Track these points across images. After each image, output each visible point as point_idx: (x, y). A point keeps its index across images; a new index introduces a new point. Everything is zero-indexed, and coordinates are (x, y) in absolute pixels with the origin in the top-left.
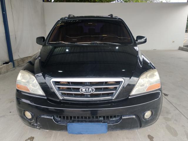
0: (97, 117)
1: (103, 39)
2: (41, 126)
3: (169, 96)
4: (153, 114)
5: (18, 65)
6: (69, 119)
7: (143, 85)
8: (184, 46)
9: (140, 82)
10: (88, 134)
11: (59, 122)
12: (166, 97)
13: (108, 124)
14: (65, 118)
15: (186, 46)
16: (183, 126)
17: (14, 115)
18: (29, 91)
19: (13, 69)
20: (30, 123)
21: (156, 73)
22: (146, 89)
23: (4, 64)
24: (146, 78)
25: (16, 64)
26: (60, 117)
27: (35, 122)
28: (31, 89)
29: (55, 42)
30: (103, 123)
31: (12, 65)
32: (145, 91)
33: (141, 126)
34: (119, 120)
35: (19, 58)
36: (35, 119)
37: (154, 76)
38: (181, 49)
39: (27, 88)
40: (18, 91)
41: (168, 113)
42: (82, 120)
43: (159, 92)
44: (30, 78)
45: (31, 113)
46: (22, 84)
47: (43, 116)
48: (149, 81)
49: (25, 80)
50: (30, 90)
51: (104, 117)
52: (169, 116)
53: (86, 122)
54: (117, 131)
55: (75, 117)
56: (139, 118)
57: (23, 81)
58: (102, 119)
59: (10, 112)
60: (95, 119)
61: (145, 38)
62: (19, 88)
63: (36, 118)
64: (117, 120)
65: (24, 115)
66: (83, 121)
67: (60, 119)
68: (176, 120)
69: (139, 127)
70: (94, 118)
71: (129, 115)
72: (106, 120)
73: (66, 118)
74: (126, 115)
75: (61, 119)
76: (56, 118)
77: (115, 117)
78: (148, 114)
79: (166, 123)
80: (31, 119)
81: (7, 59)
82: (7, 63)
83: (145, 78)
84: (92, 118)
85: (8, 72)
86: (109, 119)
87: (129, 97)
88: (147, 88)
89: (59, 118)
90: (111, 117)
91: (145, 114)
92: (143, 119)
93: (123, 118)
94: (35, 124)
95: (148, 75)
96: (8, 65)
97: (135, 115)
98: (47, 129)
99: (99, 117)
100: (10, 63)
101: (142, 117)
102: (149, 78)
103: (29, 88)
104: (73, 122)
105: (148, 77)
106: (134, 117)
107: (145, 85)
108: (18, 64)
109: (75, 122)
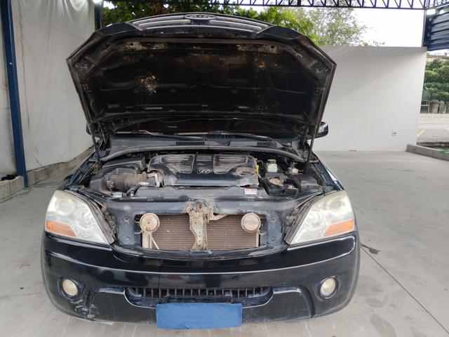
0: (219, 292)
1: (236, 125)
2: (98, 313)
3: (379, 253)
4: (340, 286)
5: (37, 183)
6: (160, 296)
7: (318, 224)
8: (418, 144)
9: (311, 217)
10: (200, 328)
11: (138, 303)
12: (373, 255)
13: (243, 305)
14: (150, 293)
15: (422, 144)
16: (408, 318)
17: (30, 294)
18: (75, 236)
19: (26, 191)
20: (73, 307)
21: (346, 200)
22: (324, 231)
23: (3, 179)
24: (324, 208)
25: (31, 181)
26: (141, 292)
27: (84, 304)
28: (79, 232)
29: (130, 132)
30: (233, 303)
31: (23, 183)
32: (322, 237)
33: (313, 313)
34: (266, 298)
35: (38, 166)
36: (86, 296)
37: (341, 206)
38: (411, 150)
39: (69, 228)
40: (47, 234)
41: (376, 289)
42: (187, 297)
43: (352, 239)
44: (77, 208)
45: (76, 283)
46: (58, 220)
47: (102, 290)
48: (330, 216)
49: (65, 211)
50: (76, 234)
51: (235, 293)
52: (380, 297)
53: (196, 301)
54: (262, 321)
55: (172, 291)
56: (310, 295)
57: (61, 213)
58: (232, 295)
59: (22, 288)
60: (216, 296)
61: (325, 126)
62: (52, 229)
63: (87, 294)
64: (262, 297)
65: (61, 287)
66: (190, 299)
67: (140, 296)
68: (393, 305)
69: (310, 316)
70: (213, 294)
71: (288, 287)
72: (239, 298)
73: (154, 293)
74: (281, 287)
75: (143, 295)
76: (131, 293)
77: (258, 290)
78: (328, 286)
79: (372, 311)
80: (75, 296)
81: (10, 168)
82: (10, 177)
83: (321, 210)
84: (209, 294)
85: (11, 198)
86: (244, 296)
87: (289, 249)
88: (326, 229)
89: (139, 293)
90: (250, 292)
91: (321, 285)
92: (318, 298)
93: (275, 293)
94: (83, 309)
95: (329, 203)
96: (13, 182)
97: (301, 287)
98: (111, 319)
99: (225, 291)
100: (17, 178)
101: (315, 291)
102: (330, 209)
103: (73, 228)
104: (168, 302)
105: (328, 208)
106: (298, 291)
107: (323, 224)
108: (36, 179)
109: (173, 302)
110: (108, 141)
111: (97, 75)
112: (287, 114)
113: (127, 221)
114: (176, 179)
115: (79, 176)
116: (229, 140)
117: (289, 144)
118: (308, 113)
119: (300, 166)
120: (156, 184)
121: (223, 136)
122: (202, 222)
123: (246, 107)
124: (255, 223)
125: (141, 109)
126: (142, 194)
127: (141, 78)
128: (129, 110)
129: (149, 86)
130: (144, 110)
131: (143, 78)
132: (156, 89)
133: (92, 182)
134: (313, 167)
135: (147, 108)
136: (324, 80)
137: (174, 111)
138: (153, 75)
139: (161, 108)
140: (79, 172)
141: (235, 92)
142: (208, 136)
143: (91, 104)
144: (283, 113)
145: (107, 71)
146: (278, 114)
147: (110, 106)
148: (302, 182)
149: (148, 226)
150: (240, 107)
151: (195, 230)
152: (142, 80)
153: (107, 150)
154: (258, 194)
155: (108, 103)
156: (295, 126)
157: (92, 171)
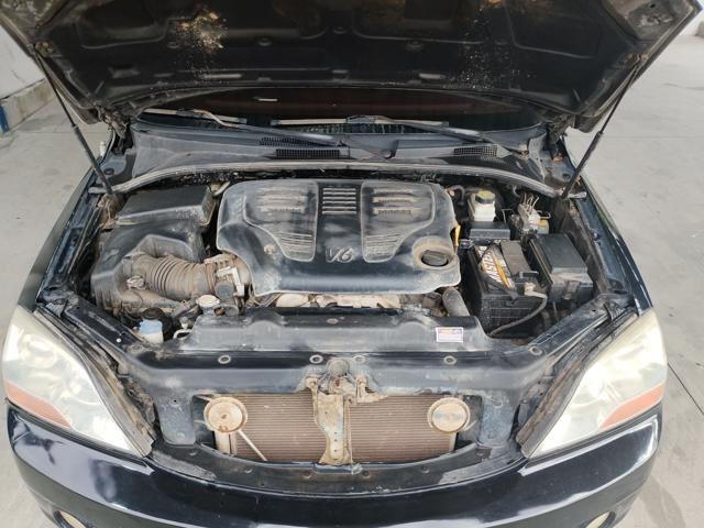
18: (69, 426)
108: (22, 112)
110: (129, 133)
111: (66, 21)
112: (531, 90)
113: (176, 406)
114: (279, 278)
115: (68, 245)
116: (393, 138)
117: (523, 148)
118: (585, 97)
119: (545, 205)
120: (235, 290)
121: (378, 129)
122: (341, 411)
123: (437, 77)
124: (457, 418)
125: (190, 77)
126: (205, 338)
127: (181, 22)
128: (164, 80)
129: (203, 35)
130: (199, 80)
131: (186, 21)
132: (222, 41)
133: (95, 277)
134: (573, 211)
135: (206, 77)
136: (651, 40)
137: (268, 80)
138: (211, 11)
139: (238, 76)
140: (68, 234)
141: (415, 47)
142: (346, 128)
143: (69, 78)
144: (523, 89)
145: (88, 10)
146: (512, 90)
147: (117, 74)
148: (555, 270)
149: (222, 423)
150: (423, 76)
151: (327, 429)
152: (185, 25)
153: (129, 152)
154: (466, 340)
155: (111, 70)
156: (544, 112)
157: (98, 223)
